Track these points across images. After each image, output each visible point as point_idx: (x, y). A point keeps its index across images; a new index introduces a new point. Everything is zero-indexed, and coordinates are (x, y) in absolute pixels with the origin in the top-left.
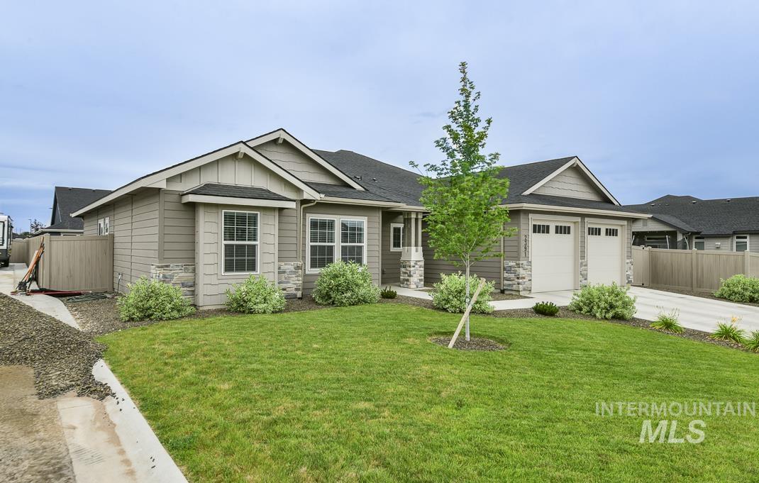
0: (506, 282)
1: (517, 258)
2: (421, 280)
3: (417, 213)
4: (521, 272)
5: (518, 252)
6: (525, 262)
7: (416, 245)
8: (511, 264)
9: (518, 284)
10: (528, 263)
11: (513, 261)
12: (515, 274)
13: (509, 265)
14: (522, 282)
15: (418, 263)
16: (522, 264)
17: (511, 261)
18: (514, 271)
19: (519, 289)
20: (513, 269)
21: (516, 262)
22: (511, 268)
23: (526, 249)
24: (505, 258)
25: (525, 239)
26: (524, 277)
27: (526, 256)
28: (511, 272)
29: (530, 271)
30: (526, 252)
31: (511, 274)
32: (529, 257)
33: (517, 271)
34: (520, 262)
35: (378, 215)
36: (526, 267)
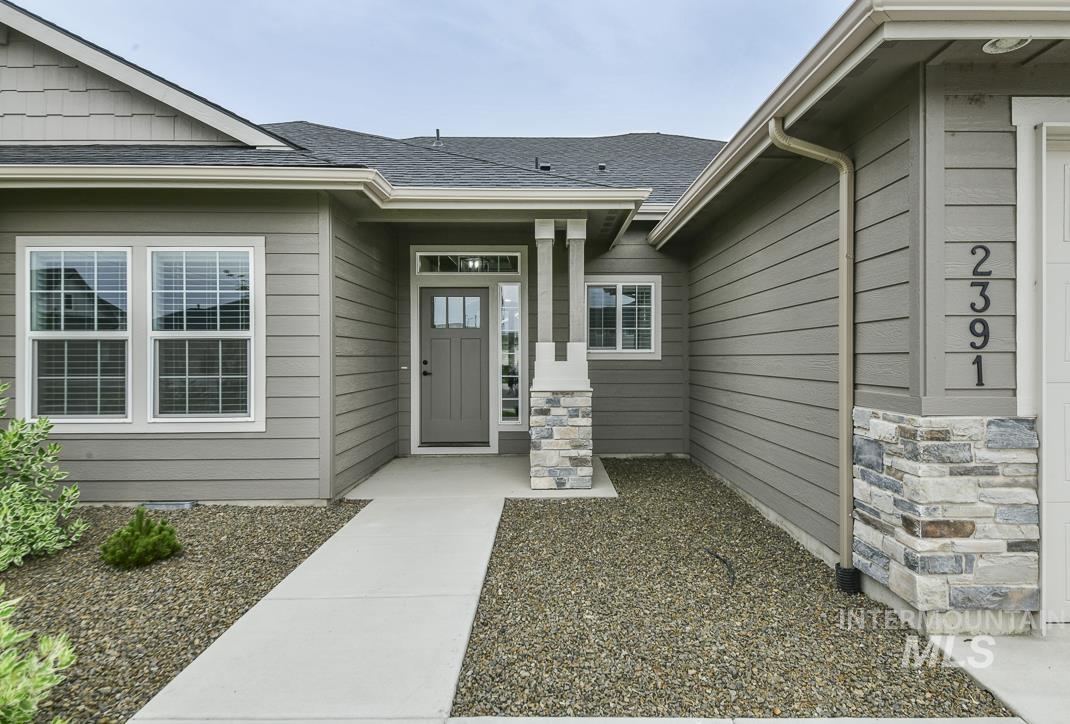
0: (861, 529)
1: (908, 394)
2: (577, 462)
4: (933, 487)
5: (906, 353)
6: (968, 426)
8: (882, 427)
9: (911, 563)
10: (998, 425)
11: (891, 414)
12: (896, 491)
13: (872, 435)
14: (943, 554)
15: (564, 401)
16: (942, 435)
17: (880, 413)
18: (894, 475)
19: (914, 595)
20: (887, 461)
21: (902, 419)
22: (880, 455)
23: (986, 335)
24: (861, 390)
25: (975, 272)
26: (962, 523)
27: (980, 383)
28: (881, 476)
29: (1023, 480)
30: (984, 356)
31: (879, 487)
32: (1015, 390)
33: (906, 476)
34: (920, 420)
35: (313, 228)
36: (983, 455)
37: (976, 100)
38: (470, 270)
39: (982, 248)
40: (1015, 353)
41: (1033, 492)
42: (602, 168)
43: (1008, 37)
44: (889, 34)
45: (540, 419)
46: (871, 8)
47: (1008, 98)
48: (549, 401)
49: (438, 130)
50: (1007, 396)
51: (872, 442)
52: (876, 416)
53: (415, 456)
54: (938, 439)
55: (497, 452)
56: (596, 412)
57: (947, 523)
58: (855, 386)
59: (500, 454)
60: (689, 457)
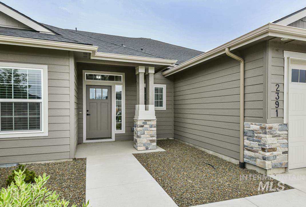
0: (247, 153)
1: (263, 118)
2: (152, 141)
3: (147, 66)
4: (269, 140)
5: (264, 109)
6: (276, 126)
7: (146, 102)
8: (255, 127)
9: (264, 159)
10: (281, 126)
11: (257, 124)
12: (259, 142)
13: (251, 129)
14: (271, 156)
15: (148, 123)
16: (271, 128)
17: (254, 123)
18: (258, 138)
19: (265, 166)
20: (256, 135)
21: (261, 125)
22: (254, 134)
23: (278, 105)
24: (246, 118)
25: (277, 90)
26: (275, 148)
27: (277, 116)
28: (254, 139)
29: (285, 138)
30: (278, 110)
31: (253, 141)
32: (283, 117)
33: (262, 138)
34: (267, 125)
35: (67, 63)
36: (278, 132)
37: (277, 50)
38: (97, 79)
39: (278, 85)
40: (283, 109)
41: (286, 140)
42: (142, 49)
43: (286, 38)
44: (270, 34)
45: (141, 128)
46: (268, 28)
47: (282, 51)
48: (143, 123)
49: (76, 28)
50: (282, 119)
51: (251, 130)
52: (252, 124)
53: (85, 143)
54: (270, 129)
55: (115, 140)
56: (158, 126)
57: (272, 148)
58: (244, 117)
59: (115, 141)
60: (173, 139)
